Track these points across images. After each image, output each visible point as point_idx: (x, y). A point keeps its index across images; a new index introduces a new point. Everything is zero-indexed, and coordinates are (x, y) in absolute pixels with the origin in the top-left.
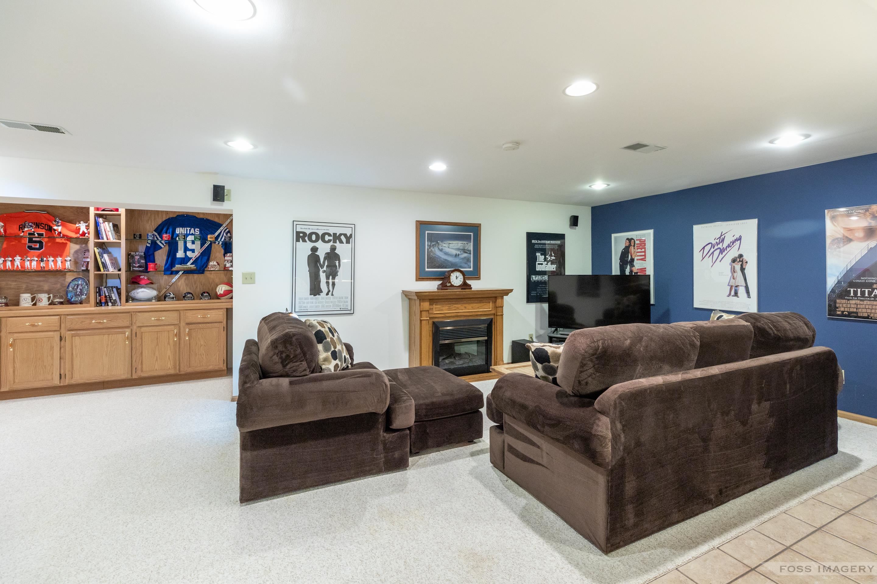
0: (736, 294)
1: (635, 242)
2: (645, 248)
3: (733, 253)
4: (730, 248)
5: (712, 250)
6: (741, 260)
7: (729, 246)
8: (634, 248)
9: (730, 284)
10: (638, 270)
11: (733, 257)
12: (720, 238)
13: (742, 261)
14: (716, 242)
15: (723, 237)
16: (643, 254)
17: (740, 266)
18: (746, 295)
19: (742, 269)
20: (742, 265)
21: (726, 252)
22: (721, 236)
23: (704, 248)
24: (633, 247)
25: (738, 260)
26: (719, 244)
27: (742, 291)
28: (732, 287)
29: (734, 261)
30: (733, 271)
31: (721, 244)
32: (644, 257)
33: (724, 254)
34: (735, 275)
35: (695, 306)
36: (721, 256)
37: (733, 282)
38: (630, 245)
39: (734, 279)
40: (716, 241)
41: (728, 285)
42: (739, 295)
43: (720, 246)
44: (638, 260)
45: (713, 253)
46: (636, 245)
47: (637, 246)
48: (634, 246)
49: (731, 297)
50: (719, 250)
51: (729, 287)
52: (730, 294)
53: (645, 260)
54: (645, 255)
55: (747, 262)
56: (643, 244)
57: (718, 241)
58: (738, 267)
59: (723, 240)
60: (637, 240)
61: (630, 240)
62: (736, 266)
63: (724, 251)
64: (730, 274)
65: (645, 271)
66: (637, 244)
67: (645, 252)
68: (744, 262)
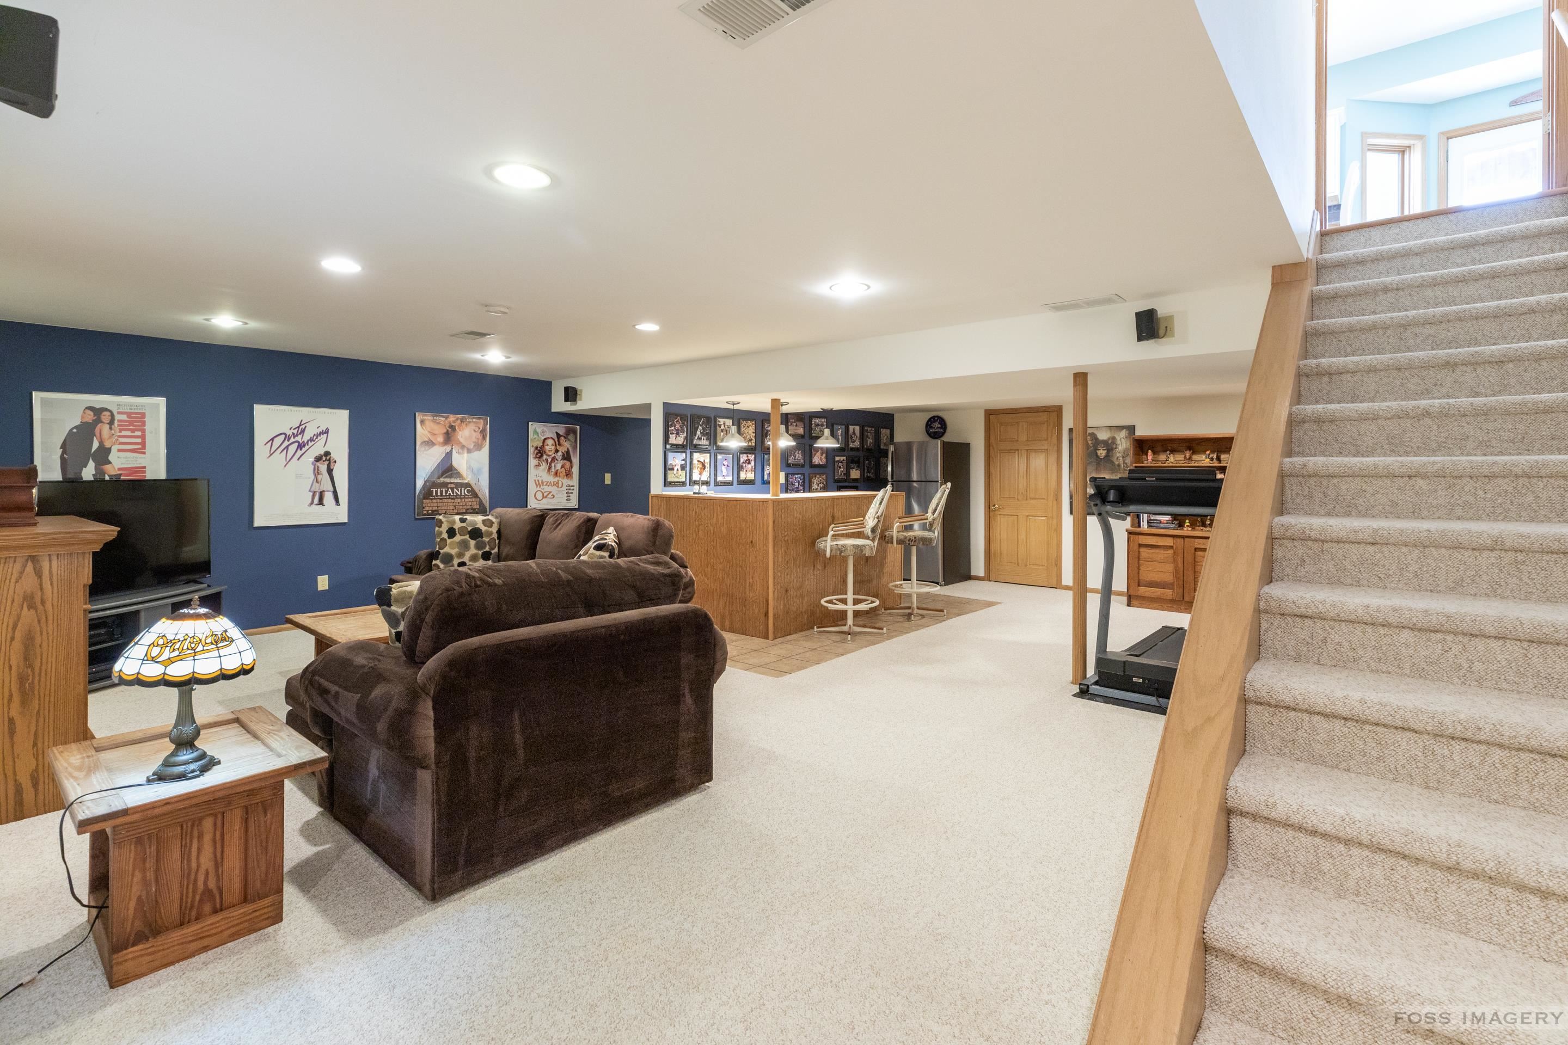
0: (321, 502)
1: (112, 415)
2: (143, 431)
3: (318, 449)
4: (313, 443)
5: (286, 443)
6: (328, 458)
7: (311, 440)
8: (111, 428)
9: (313, 489)
10: (119, 469)
11: (317, 454)
12: (298, 427)
13: (329, 460)
14: (293, 434)
15: (303, 427)
16: (139, 440)
17: (326, 466)
18: (333, 502)
19: (330, 471)
20: (329, 466)
21: (307, 447)
22: (300, 425)
23: (272, 439)
24: (107, 426)
25: (324, 458)
26: (297, 435)
27: (329, 497)
28: (314, 493)
29: (318, 459)
30: (317, 472)
31: (300, 436)
32: (140, 446)
33: (304, 449)
34: (319, 477)
35: (256, 524)
36: (299, 453)
37: (316, 488)
38: (98, 421)
39: (317, 482)
40: (292, 431)
41: (310, 491)
42: (325, 502)
43: (299, 438)
44: (119, 451)
45: (287, 447)
46: (116, 423)
47: (118, 425)
48: (111, 423)
49: (313, 506)
50: (296, 444)
51: (311, 494)
52: (312, 503)
53: (144, 453)
54: (143, 444)
55: (335, 462)
56: (137, 421)
57: (295, 432)
58: (323, 467)
59: (303, 431)
60: (119, 413)
61: (98, 412)
62: (320, 465)
63: (304, 446)
64: (312, 477)
65: (145, 472)
66: (119, 421)
67: (143, 437)
68: (332, 461)
